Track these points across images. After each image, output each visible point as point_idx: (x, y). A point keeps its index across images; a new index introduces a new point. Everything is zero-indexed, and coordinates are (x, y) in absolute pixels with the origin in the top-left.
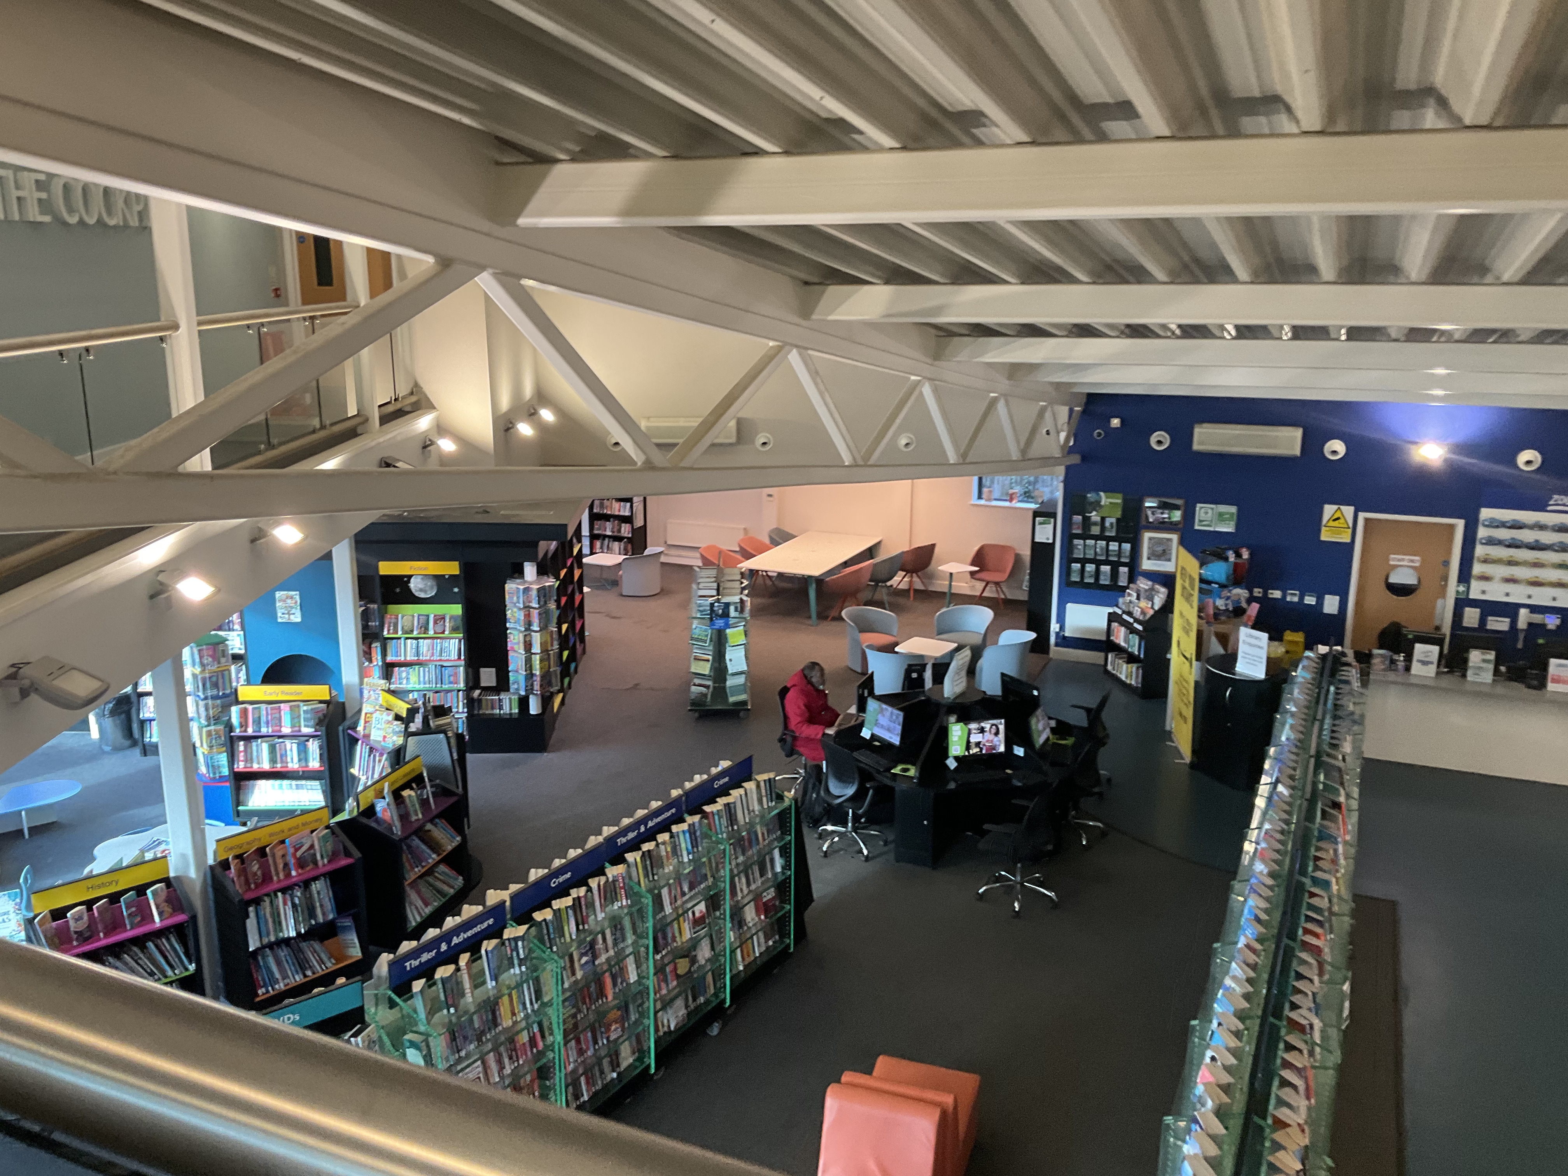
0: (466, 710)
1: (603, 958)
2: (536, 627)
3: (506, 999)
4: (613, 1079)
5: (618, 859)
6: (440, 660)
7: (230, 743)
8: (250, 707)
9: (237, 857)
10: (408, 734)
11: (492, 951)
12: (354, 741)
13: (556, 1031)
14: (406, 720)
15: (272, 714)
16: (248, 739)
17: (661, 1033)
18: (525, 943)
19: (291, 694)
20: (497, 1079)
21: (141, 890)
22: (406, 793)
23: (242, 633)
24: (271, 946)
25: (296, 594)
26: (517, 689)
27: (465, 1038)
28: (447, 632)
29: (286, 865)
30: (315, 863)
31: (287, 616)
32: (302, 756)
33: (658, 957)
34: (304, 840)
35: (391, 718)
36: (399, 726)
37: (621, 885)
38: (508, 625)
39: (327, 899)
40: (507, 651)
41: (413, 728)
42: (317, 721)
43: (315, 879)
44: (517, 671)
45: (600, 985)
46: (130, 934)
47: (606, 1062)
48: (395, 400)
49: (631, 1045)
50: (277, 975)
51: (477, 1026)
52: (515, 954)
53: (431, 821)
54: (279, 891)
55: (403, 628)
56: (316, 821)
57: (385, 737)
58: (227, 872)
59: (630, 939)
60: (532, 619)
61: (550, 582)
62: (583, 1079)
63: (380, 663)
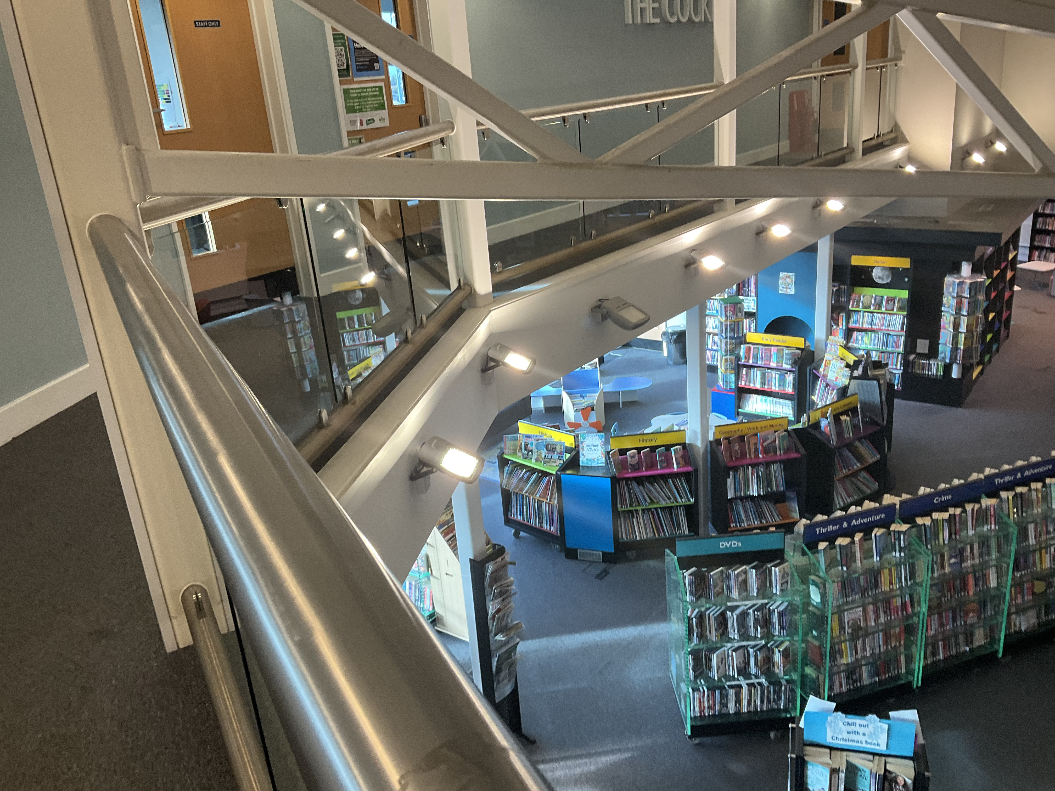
0: (902, 368)
1: (969, 563)
2: (965, 312)
3: (886, 571)
4: (966, 652)
5: (994, 494)
6: (888, 330)
7: (738, 368)
8: (752, 347)
9: (726, 438)
10: (852, 378)
11: (880, 536)
12: (816, 378)
13: (923, 604)
14: (851, 367)
15: (765, 353)
16: (749, 367)
17: (1012, 630)
18: (906, 537)
19: (779, 341)
20: (873, 624)
21: (668, 447)
22: (843, 418)
23: (755, 298)
24: (741, 498)
25: (792, 275)
26: (944, 358)
27: (853, 590)
28: (895, 310)
29: (756, 450)
30: (775, 452)
31: (785, 290)
32: (782, 383)
33: (1018, 574)
34: (769, 436)
35: (843, 365)
36: (847, 371)
37: (992, 513)
38: (943, 309)
39: (780, 477)
40: (940, 328)
41: (856, 374)
42: (793, 361)
43: (774, 462)
44: (945, 344)
45: (964, 581)
46: (659, 472)
47: (961, 638)
48: (877, 137)
49: (984, 631)
50: (743, 517)
51: (862, 584)
52: (897, 543)
53: (860, 440)
54: (750, 465)
55: (863, 304)
56: (780, 425)
57: (837, 378)
58: (720, 447)
59: (994, 555)
60: (963, 306)
61: (981, 278)
62: (940, 644)
63: (844, 328)
